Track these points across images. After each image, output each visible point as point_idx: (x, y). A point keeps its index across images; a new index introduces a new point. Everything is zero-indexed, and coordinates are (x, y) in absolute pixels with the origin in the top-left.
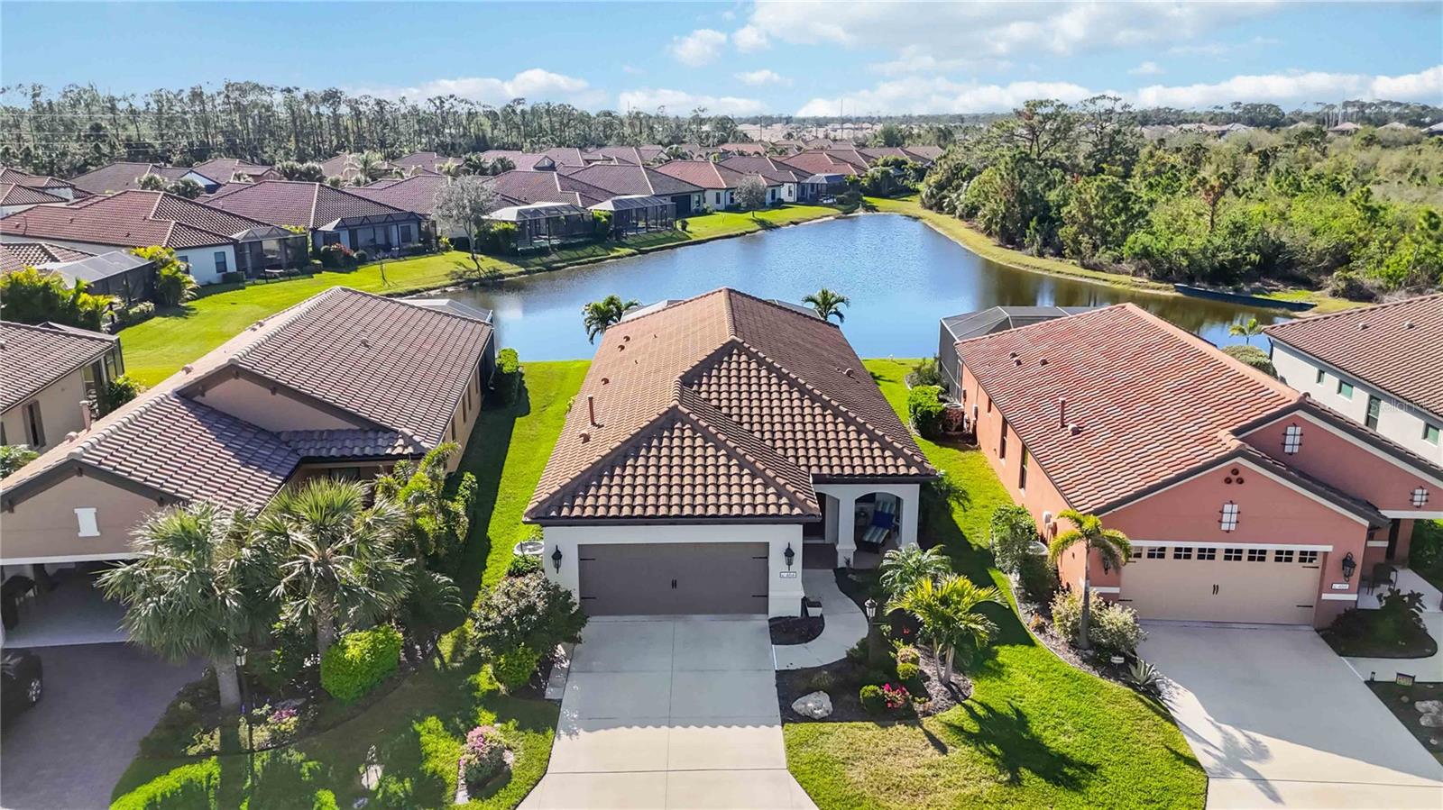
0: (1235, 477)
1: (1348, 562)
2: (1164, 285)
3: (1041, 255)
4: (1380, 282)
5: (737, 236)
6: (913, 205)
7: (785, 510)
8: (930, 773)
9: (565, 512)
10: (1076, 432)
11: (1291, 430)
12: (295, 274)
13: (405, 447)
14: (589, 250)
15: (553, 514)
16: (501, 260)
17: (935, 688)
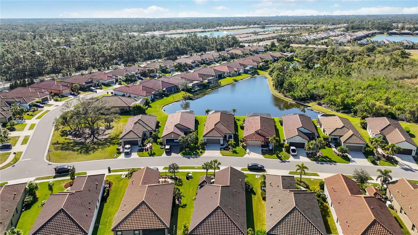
0: (254, 135)
1: (263, 141)
2: (294, 101)
3: (279, 93)
5: (230, 84)
6: (267, 73)
7: (222, 136)
8: (229, 153)
9: (205, 136)
12: (161, 98)
13: (193, 130)
14: (203, 90)
16: (190, 93)
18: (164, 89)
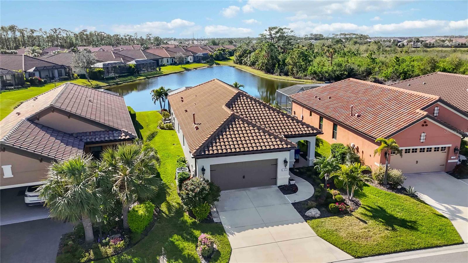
0: (425, 124)
1: (455, 149)
2: (322, 82)
3: (280, 75)
4: (383, 78)
5: (178, 72)
6: (231, 63)
7: (285, 146)
8: (366, 230)
9: (207, 153)
10: (358, 116)
11: (436, 108)
12: (20, 88)
13: (126, 136)
14: (129, 77)
15: (203, 153)
16: (99, 81)
17: (349, 203)
18: (31, 70)
